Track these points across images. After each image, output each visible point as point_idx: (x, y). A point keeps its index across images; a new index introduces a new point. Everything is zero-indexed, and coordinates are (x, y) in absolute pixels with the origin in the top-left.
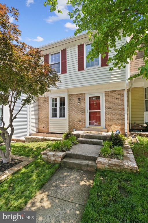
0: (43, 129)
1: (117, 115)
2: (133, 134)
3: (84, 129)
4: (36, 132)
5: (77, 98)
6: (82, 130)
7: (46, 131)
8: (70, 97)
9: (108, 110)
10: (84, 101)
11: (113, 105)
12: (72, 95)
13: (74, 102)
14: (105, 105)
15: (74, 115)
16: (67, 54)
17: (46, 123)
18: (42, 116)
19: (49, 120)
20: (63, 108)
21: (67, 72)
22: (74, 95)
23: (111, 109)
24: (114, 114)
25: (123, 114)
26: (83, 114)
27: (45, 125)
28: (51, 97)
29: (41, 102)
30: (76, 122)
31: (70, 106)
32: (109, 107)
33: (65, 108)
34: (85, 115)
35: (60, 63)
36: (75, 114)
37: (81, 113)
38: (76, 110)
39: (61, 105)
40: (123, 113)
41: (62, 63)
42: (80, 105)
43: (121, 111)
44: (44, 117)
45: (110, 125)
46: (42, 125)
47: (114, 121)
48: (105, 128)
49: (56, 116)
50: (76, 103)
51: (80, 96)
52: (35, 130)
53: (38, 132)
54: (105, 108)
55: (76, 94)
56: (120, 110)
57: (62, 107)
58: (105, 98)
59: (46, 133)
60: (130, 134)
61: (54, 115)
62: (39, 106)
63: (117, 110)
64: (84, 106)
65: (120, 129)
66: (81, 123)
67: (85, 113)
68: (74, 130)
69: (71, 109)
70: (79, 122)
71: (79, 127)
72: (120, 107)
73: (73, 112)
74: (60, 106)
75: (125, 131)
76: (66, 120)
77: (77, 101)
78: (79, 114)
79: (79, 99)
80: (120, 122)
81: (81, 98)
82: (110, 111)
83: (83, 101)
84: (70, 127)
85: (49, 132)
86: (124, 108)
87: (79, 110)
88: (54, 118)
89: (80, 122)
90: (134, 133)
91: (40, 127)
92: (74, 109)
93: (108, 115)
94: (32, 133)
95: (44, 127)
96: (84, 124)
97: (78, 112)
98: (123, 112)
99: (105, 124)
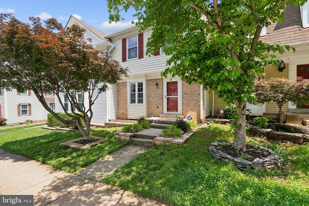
0: (122, 115)
1: (194, 100)
2: (208, 121)
3: (161, 115)
4: (115, 118)
5: (155, 83)
6: (159, 117)
7: (125, 118)
8: (149, 82)
9: (185, 96)
10: (162, 87)
11: (190, 91)
12: (150, 80)
13: (152, 88)
14: (182, 91)
15: (152, 101)
16: (144, 38)
17: (125, 109)
18: (121, 102)
19: (128, 106)
20: (141, 93)
21: (144, 57)
22: (151, 80)
23: (188, 94)
24: (190, 99)
25: (199, 100)
26: (160, 100)
27: (124, 111)
28: (129, 82)
29: (121, 87)
30: (154, 108)
31: (148, 91)
32: (186, 92)
33: (143, 93)
34: (163, 101)
35: (137, 47)
36: (153, 100)
37: (159, 98)
38: (154, 95)
40: (199, 99)
41: (139, 47)
42: (157, 91)
43: (197, 97)
44: (123, 103)
45: (187, 112)
46: (121, 111)
47: (190, 107)
48: (182, 114)
49: (135, 102)
50: (154, 89)
51: (158, 80)
52: (115, 116)
53: (118, 119)
54: (182, 93)
55: (154, 79)
56: (196, 95)
57: (141, 92)
58: (182, 83)
59: (126, 120)
60: (206, 121)
61: (133, 101)
62: (118, 91)
63: (193, 95)
64: (162, 92)
65: (196, 115)
66: (158, 110)
67: (163, 98)
68: (152, 116)
69: (149, 94)
70: (157, 109)
71: (157, 113)
72: (196, 93)
73: (151, 98)
74: (138, 92)
75: (201, 117)
76: (144, 106)
77: (155, 87)
78: (157, 100)
79: (157, 84)
80: (196, 108)
81: (158, 83)
82: (186, 97)
83: (161, 86)
84: (148, 114)
85: (128, 118)
86: (200, 94)
87: (157, 95)
88: (133, 104)
89: (158, 108)
90: (210, 119)
91: (119, 113)
92: (152, 94)
93: (185, 101)
94: (111, 119)
95: (123, 114)
96: (162, 110)
97: (156, 97)
98: (199, 98)
99: (182, 110)
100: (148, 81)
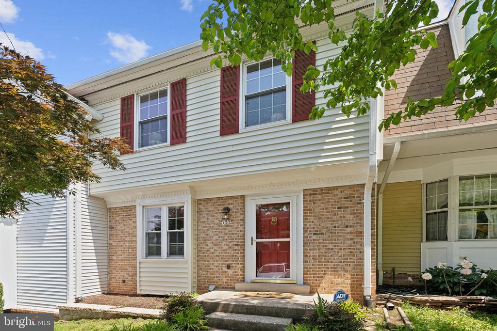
0: (122, 285)
1: (341, 249)
3: (238, 285)
4: (100, 293)
5: (221, 208)
6: (233, 289)
7: (130, 290)
8: (201, 207)
9: (314, 237)
10: (243, 216)
11: (328, 226)
12: (205, 200)
13: (211, 219)
14: (305, 225)
15: (212, 250)
16: (188, 92)
17: (130, 269)
18: (119, 253)
19: (138, 264)
20: (179, 232)
21: (188, 140)
22: (210, 200)
23: (323, 234)
24: (331, 247)
25: (358, 249)
26: (236, 247)
27: (127, 276)
28: (143, 206)
29: (118, 219)
30: (216, 269)
31: (200, 228)
32: (316, 229)
33: (183, 233)
34: (244, 250)
35: (165, 118)
36: (215, 248)
37: (231, 245)
38: (216, 237)
39: (171, 226)
40: (358, 246)
41: (173, 116)
42: (228, 226)
43: (351, 239)
44: (125, 255)
45: (318, 277)
46: (119, 276)
47: (330, 265)
48: (305, 283)
49: (158, 253)
50: (217, 221)
51: (230, 201)
52: (99, 287)
53: (107, 294)
54: (305, 232)
55: (218, 199)
56: (349, 237)
57: (176, 230)
58: (304, 207)
59: (131, 296)
60: (381, 300)
61: (153, 251)
62: (111, 228)
63: (341, 236)
64: (241, 228)
65: (349, 286)
66: (230, 272)
67: (244, 245)
68: (212, 287)
69: (202, 235)
70: (225, 269)
71: (225, 280)
72: (349, 230)
73: (209, 243)
74: (169, 229)
75: (365, 290)
76: (186, 262)
77: (220, 216)
78: (225, 248)
79: (227, 211)
80: (349, 268)
81: (230, 207)
82: (318, 240)
83: (238, 214)
84: (199, 281)
85: (138, 292)
86: (362, 232)
87: (226, 237)
88: (154, 259)
89: (229, 267)
90: (393, 296)
91: (113, 280)
92: (211, 235)
93: (314, 250)
94: (83, 296)
95: (124, 281)
96: (240, 272)
97: (224, 242)
98: (357, 243)
99: (304, 274)
100: (199, 204)
